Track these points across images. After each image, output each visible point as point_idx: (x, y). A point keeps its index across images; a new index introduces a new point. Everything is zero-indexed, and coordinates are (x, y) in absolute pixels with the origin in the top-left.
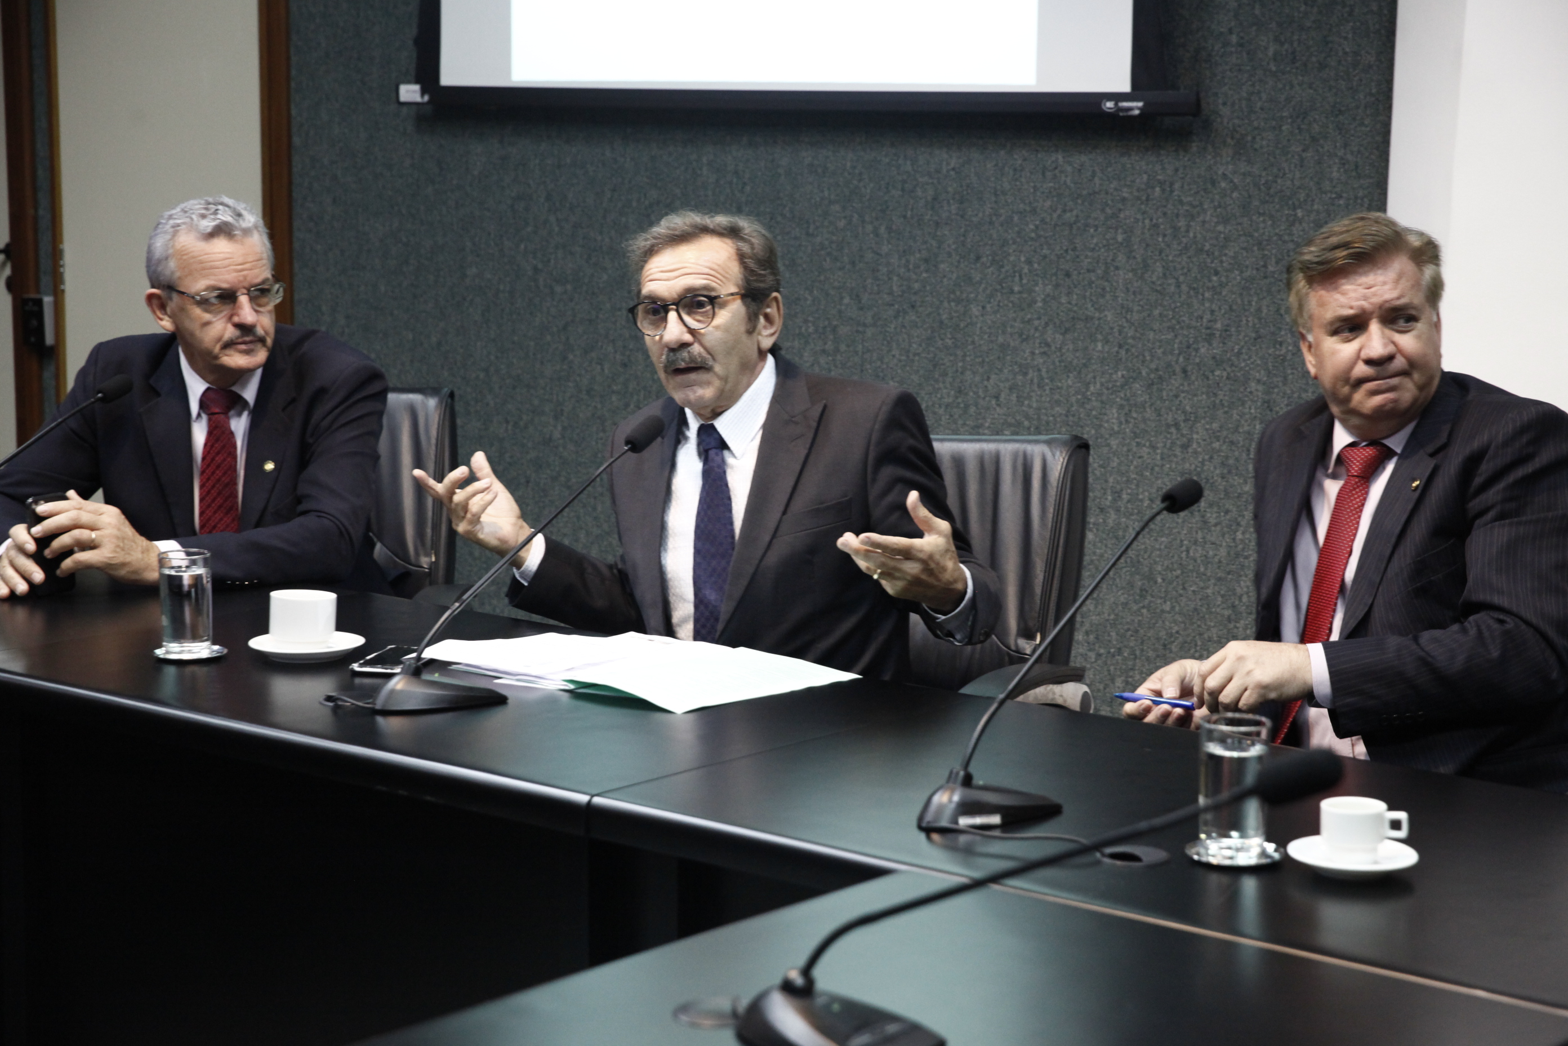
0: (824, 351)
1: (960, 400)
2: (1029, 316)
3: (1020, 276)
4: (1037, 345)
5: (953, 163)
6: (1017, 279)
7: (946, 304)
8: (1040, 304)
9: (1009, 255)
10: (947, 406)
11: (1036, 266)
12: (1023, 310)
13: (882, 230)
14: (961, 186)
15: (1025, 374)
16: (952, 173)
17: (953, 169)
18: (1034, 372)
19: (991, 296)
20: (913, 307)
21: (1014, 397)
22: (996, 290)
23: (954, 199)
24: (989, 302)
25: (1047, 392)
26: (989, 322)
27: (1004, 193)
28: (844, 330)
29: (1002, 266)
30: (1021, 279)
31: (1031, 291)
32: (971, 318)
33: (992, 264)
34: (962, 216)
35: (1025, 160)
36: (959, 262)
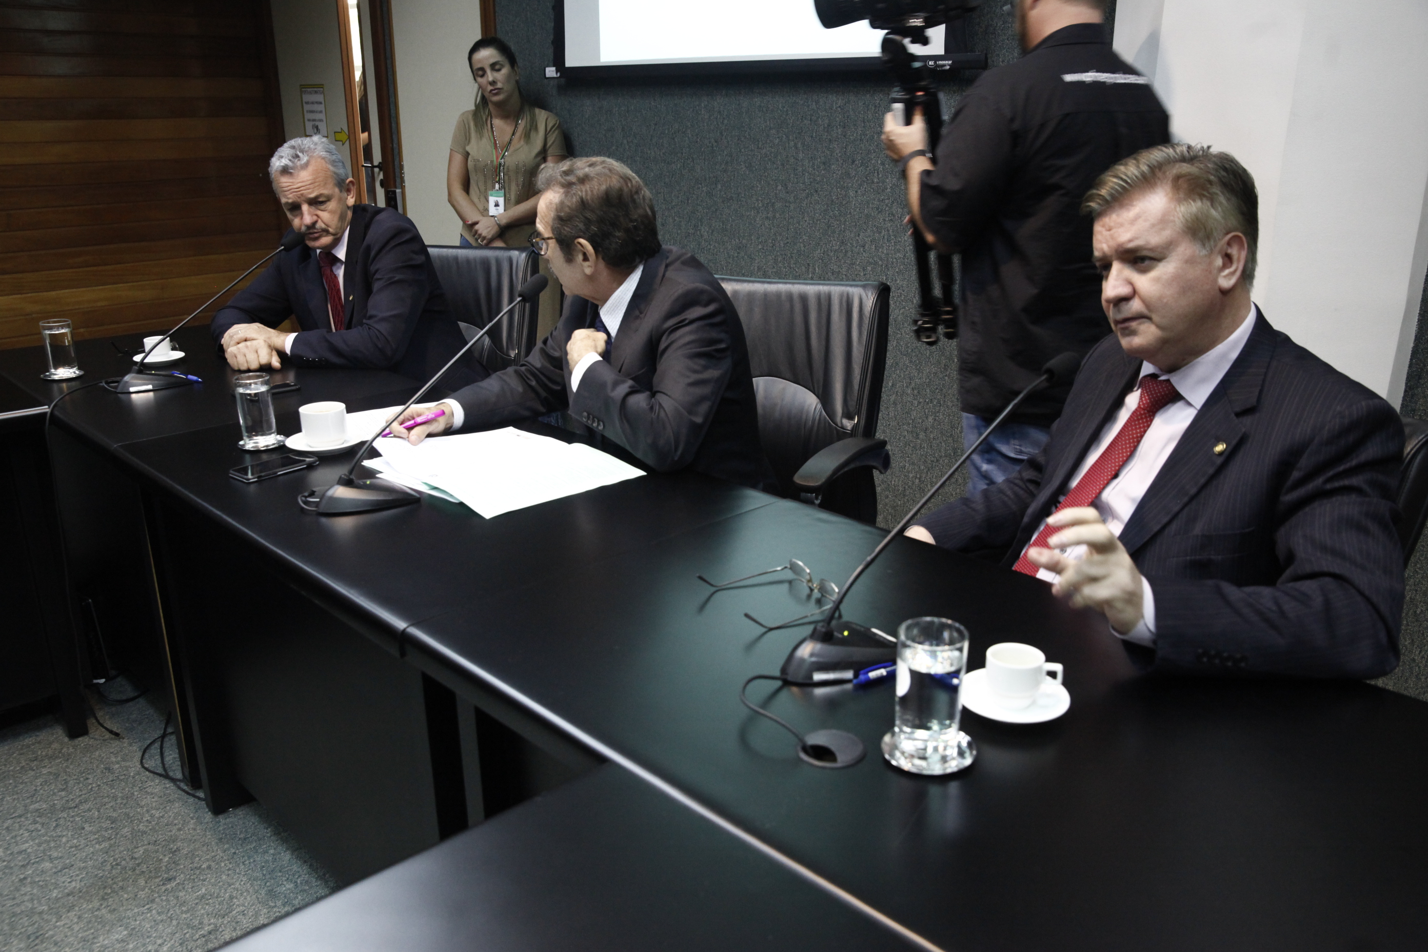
0: (767, 218)
1: (842, 248)
2: (883, 197)
3: (878, 173)
4: (887, 215)
5: (840, 102)
6: (876, 174)
7: (835, 189)
8: (889, 190)
9: (872, 159)
10: (836, 251)
11: (887, 166)
12: (879, 194)
13: (799, 145)
14: (844, 117)
15: (880, 233)
16: (839, 109)
17: (840, 107)
18: (885, 231)
19: (861, 185)
20: (816, 191)
21: (873, 247)
22: (864, 181)
23: (840, 125)
24: (860, 189)
25: (893, 244)
26: (860, 201)
27: (869, 121)
28: (778, 205)
29: (868, 167)
30: (878, 174)
31: (884, 182)
32: (849, 198)
33: (861, 165)
34: (844, 136)
35: (881, 100)
36: (842, 164)
